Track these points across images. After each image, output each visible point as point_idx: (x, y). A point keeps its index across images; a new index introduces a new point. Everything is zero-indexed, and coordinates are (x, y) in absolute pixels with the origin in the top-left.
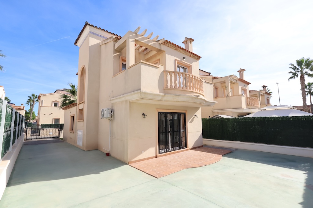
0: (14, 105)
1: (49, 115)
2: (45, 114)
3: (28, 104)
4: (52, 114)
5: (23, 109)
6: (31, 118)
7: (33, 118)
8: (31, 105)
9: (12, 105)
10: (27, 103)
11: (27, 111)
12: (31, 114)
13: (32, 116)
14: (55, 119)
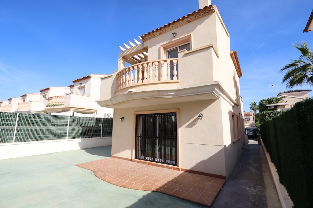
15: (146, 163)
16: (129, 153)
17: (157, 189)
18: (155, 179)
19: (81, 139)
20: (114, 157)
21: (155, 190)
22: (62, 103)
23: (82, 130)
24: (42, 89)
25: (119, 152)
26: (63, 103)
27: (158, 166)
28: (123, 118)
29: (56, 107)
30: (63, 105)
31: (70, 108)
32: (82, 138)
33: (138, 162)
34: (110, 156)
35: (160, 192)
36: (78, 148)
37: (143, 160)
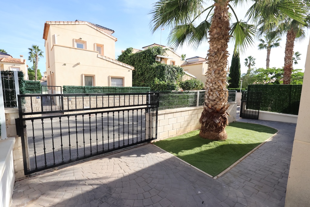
0: (10, 57)
1: (74, 66)
2: (65, 65)
3: (30, 61)
4: (78, 64)
5: (23, 63)
6: (36, 77)
7: (38, 77)
8: (34, 62)
9: (8, 56)
10: (29, 59)
11: (30, 69)
12: (35, 72)
13: (38, 75)
14: (86, 76)
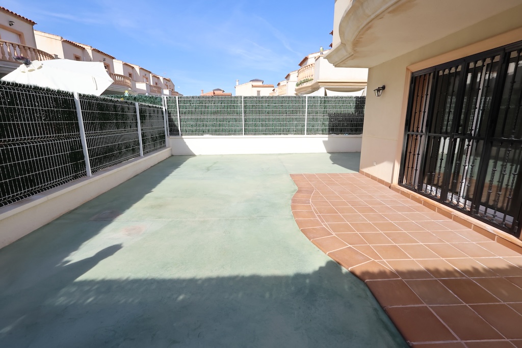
15: (419, 201)
16: (389, 170)
17: (367, 274)
18: (395, 247)
19: (327, 136)
20: (363, 173)
21: (358, 272)
22: (311, 77)
23: (330, 121)
24: (301, 62)
25: (371, 165)
26: (313, 78)
27: (449, 215)
28: (384, 88)
29: (305, 85)
30: (312, 79)
31: (319, 84)
32: (329, 134)
33: (403, 193)
34: (358, 170)
35: (366, 284)
36: (323, 150)
37: (415, 191)
